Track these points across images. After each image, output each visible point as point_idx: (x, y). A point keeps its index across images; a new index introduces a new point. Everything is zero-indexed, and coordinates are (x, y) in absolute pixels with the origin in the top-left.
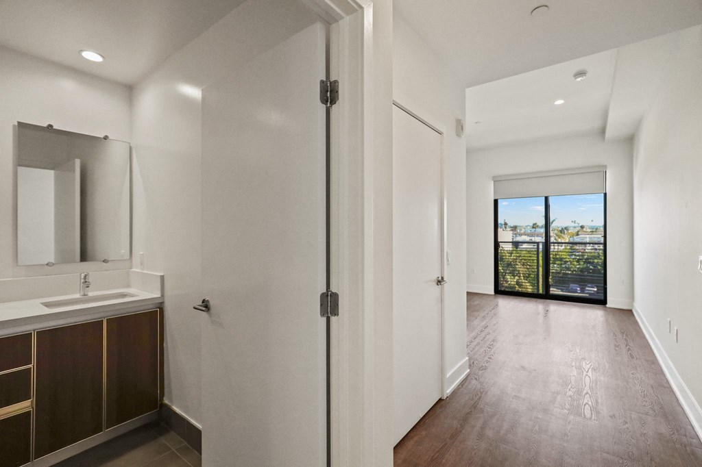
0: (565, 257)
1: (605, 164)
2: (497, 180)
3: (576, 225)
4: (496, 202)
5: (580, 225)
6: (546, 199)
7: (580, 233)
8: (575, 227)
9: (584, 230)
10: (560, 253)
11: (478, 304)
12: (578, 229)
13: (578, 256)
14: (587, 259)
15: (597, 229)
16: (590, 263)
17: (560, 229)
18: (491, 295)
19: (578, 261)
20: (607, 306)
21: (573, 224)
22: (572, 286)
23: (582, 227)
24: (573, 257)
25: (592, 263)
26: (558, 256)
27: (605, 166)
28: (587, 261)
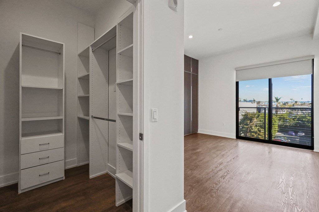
0: (286, 117)
1: (313, 54)
2: (238, 70)
3: (293, 101)
4: (237, 83)
5: (295, 101)
6: (270, 80)
7: (294, 105)
8: (292, 102)
9: (297, 103)
10: (284, 115)
11: (223, 145)
12: (294, 103)
13: (294, 116)
14: (298, 118)
15: (304, 103)
16: (300, 120)
17: (284, 103)
18: (233, 139)
19: (294, 119)
20: (314, 150)
21: (291, 101)
22: (290, 132)
23: (296, 102)
24: (291, 117)
25: (302, 121)
26: (282, 117)
27: (314, 56)
28: (299, 120)
